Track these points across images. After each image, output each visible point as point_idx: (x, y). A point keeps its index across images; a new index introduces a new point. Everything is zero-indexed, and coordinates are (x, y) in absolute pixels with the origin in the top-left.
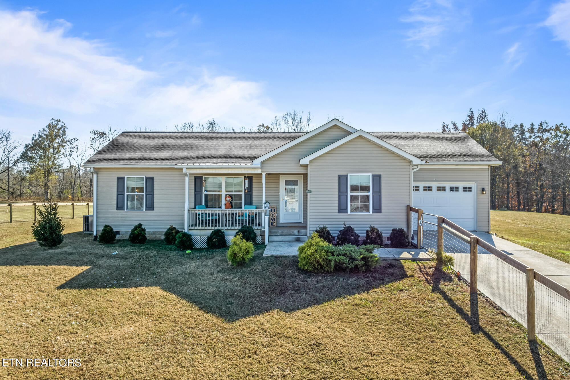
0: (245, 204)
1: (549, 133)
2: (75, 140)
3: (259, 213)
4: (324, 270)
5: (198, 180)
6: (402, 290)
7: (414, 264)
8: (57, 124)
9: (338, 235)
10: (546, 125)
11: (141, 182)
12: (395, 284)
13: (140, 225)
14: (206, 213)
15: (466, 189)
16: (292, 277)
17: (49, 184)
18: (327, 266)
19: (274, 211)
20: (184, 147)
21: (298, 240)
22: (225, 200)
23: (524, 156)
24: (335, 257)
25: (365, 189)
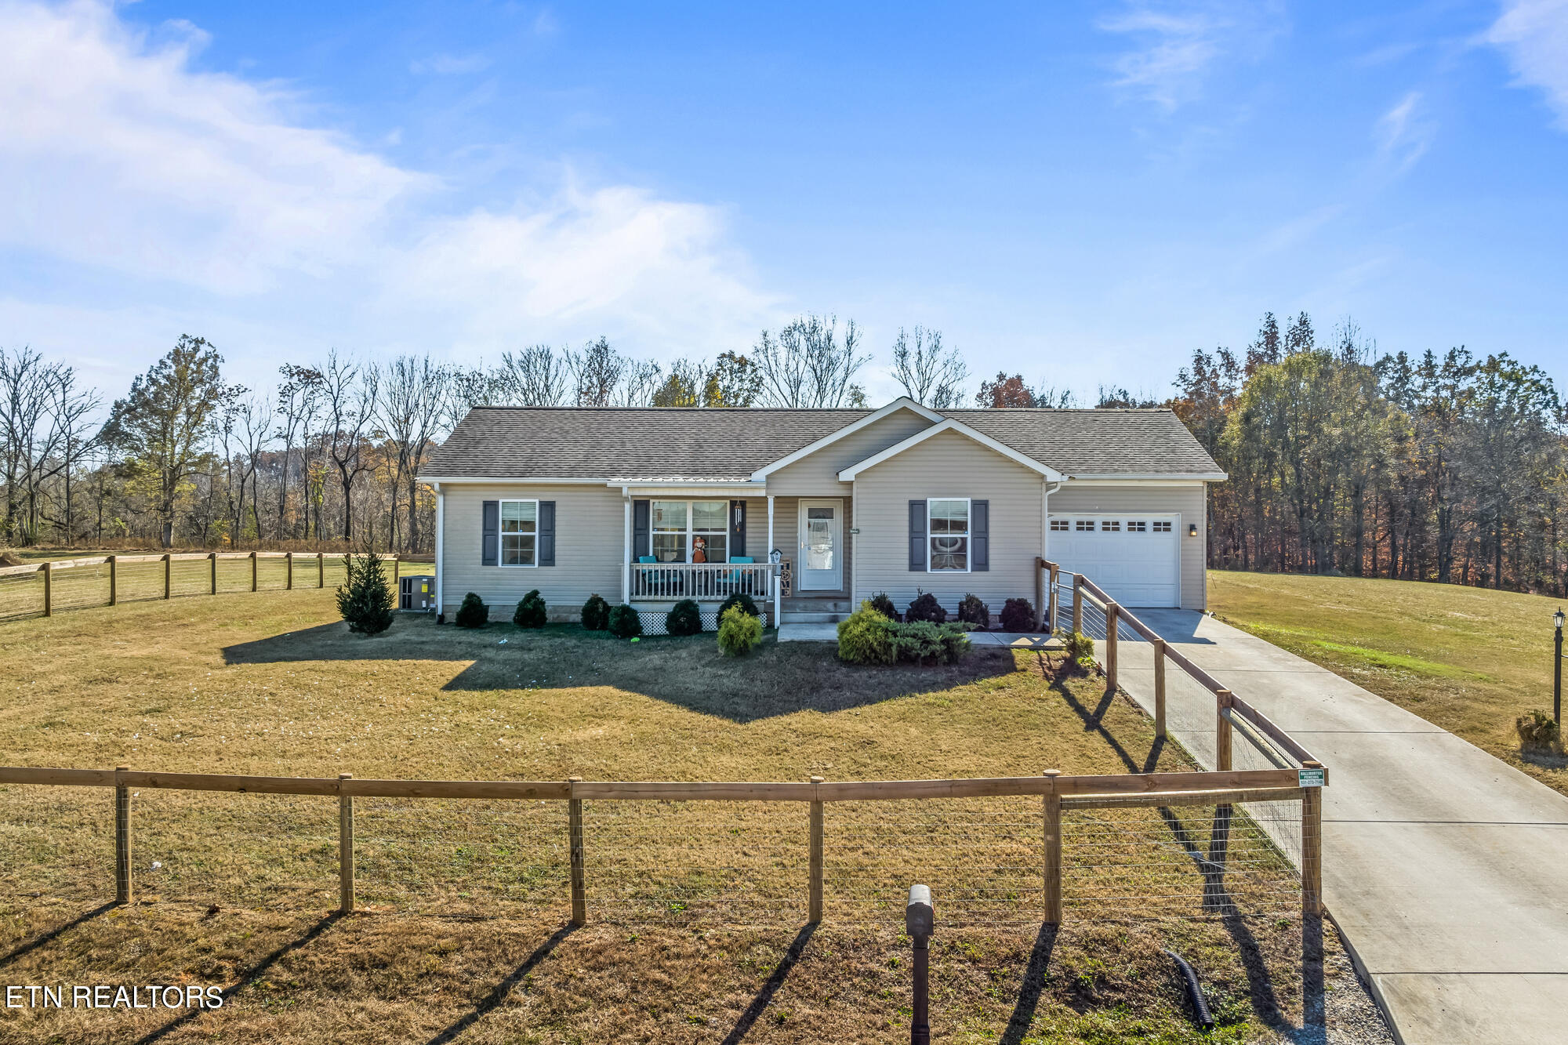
0: (731, 555)
1: (1474, 379)
2: (240, 390)
3: (762, 572)
4: (881, 660)
5: (641, 506)
6: (1002, 688)
7: (1034, 654)
8: (196, 350)
9: (909, 610)
10: (1464, 357)
11: (530, 512)
12: (993, 680)
13: (535, 593)
14: (656, 571)
15: (1163, 527)
16: (829, 671)
17: (175, 504)
18: (886, 654)
19: (788, 569)
20: (607, 441)
21: (834, 620)
22: (694, 547)
23: (1401, 439)
24: (898, 639)
25: (959, 526)
